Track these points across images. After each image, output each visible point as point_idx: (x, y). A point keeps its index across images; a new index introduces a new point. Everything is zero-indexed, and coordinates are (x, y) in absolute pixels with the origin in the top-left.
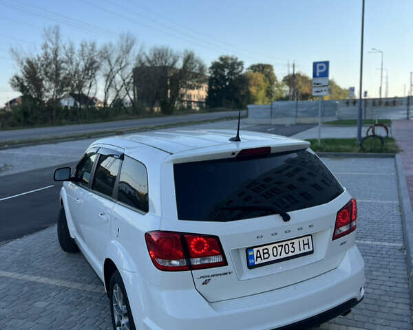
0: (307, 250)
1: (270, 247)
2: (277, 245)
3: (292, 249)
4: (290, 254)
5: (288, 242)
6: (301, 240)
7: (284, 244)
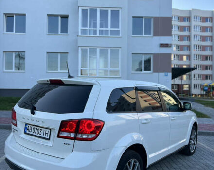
0: (46, 137)
1: (33, 127)
2: (35, 127)
3: (40, 133)
4: (39, 135)
5: (40, 128)
6: (45, 130)
7: (38, 128)
